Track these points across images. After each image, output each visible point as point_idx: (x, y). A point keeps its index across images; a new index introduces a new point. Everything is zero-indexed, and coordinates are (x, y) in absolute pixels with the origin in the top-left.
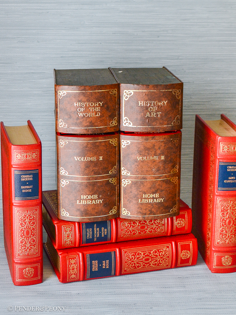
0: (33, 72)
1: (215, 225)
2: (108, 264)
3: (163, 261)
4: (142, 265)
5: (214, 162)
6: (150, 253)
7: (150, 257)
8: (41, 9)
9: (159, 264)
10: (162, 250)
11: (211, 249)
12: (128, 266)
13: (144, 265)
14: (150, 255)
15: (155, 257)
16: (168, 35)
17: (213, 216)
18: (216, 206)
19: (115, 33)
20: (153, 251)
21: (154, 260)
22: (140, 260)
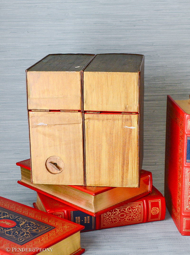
0: (24, 59)
1: (184, 193)
2: (88, 220)
3: (136, 216)
5: (183, 137)
6: (125, 210)
7: (125, 213)
8: (30, 3)
9: (132, 219)
10: (135, 207)
11: (181, 214)
12: (106, 221)
13: (119, 220)
15: (129, 213)
16: (143, 24)
17: (182, 185)
18: (185, 176)
19: (96, 24)
20: (127, 208)
21: (128, 215)
22: (116, 216)
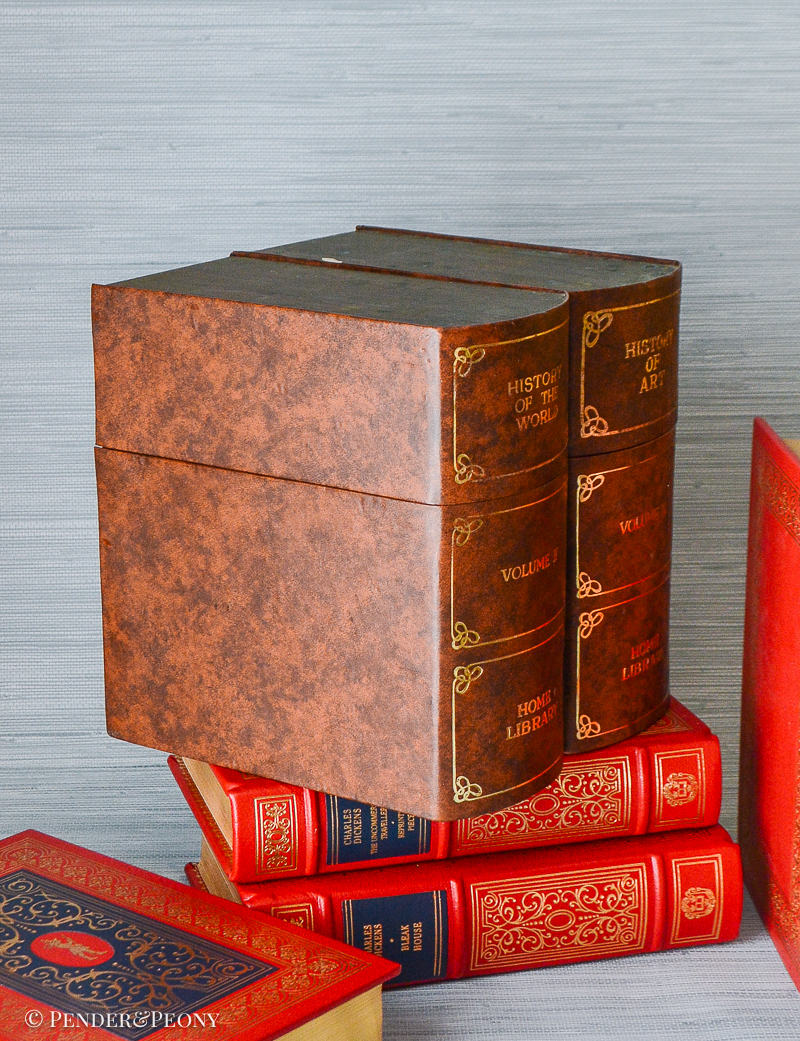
0: (154, 260)
2: (418, 938)
3: (619, 925)
4: (542, 941)
6: (571, 898)
7: (572, 910)
8: (182, 27)
9: (603, 935)
10: (613, 887)
12: (494, 942)
13: (548, 941)
14: (571, 905)
15: (589, 910)
16: (656, 119)
19: (457, 115)
20: (582, 889)
21: (584, 921)
22: (536, 923)
